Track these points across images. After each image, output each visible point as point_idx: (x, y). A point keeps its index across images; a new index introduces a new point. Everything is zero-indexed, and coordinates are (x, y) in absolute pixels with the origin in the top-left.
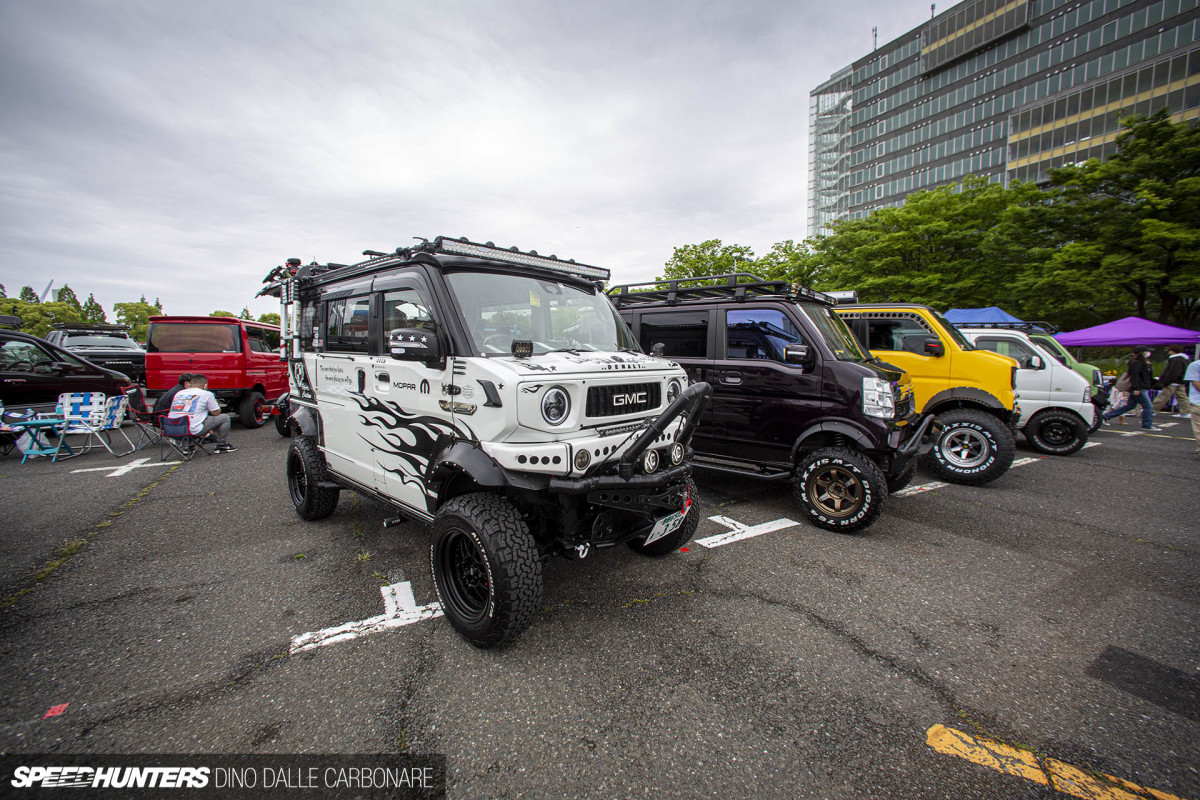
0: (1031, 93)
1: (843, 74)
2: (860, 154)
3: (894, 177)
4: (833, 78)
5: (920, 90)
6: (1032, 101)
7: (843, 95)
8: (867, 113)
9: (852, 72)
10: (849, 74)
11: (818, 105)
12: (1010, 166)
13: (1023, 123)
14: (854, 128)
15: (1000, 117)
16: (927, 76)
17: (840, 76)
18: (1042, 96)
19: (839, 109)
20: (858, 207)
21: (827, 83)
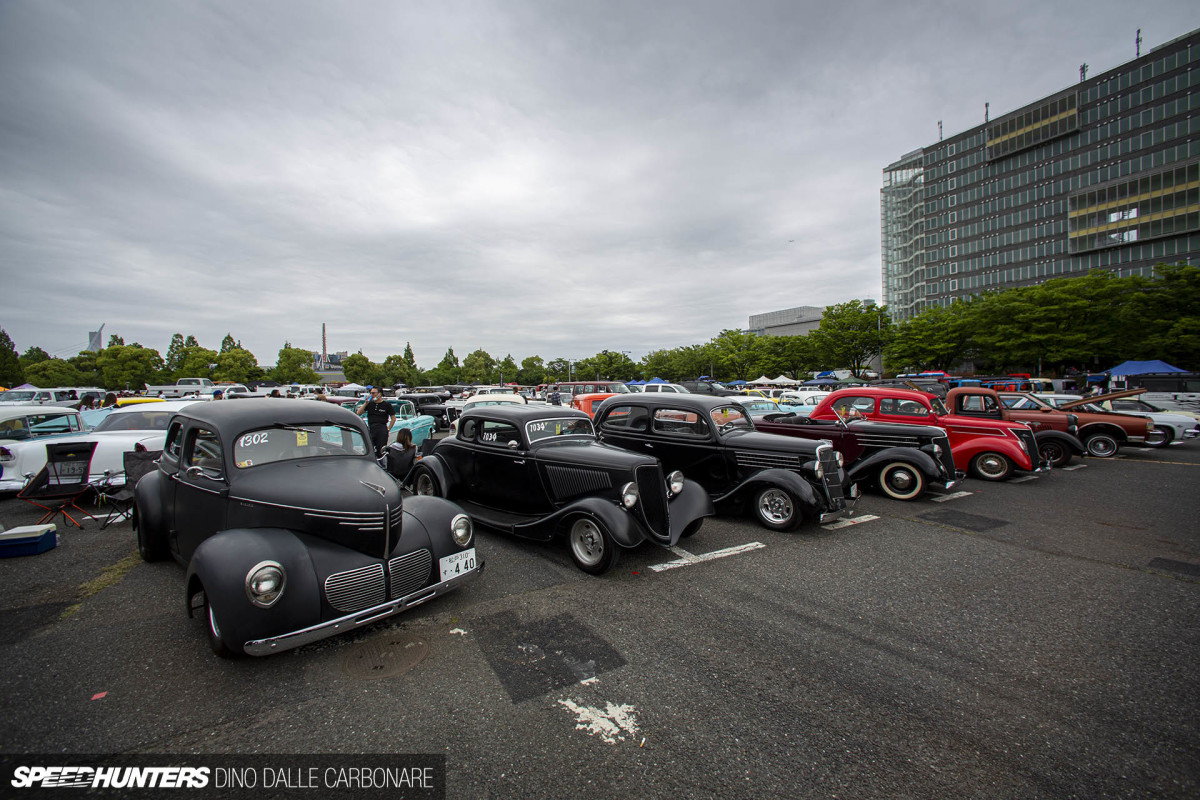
0: (1085, 180)
1: (914, 155)
2: (934, 221)
3: (967, 240)
4: (904, 158)
5: (986, 173)
6: (1087, 186)
7: (916, 171)
8: (938, 189)
9: (922, 155)
10: (920, 156)
11: (890, 180)
12: (1072, 235)
13: (1080, 202)
14: (926, 200)
15: (1058, 196)
16: (992, 163)
17: (911, 157)
18: (1094, 183)
19: (912, 183)
20: (934, 264)
21: (900, 162)
